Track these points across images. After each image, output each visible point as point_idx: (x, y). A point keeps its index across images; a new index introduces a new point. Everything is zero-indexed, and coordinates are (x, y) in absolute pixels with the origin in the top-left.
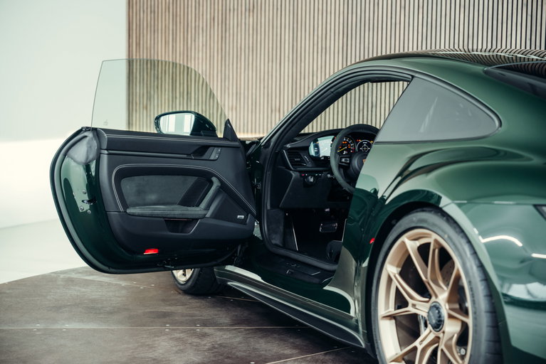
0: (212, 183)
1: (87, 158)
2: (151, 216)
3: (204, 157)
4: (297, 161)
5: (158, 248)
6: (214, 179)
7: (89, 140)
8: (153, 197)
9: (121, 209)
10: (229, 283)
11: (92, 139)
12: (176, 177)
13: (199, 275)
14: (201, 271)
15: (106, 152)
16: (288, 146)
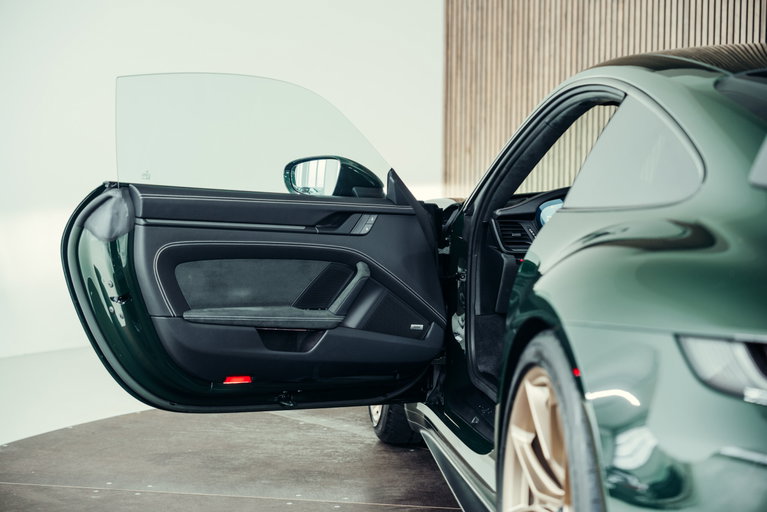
0: (356, 271)
1: (112, 230)
2: (231, 324)
3: (340, 230)
4: (516, 238)
5: (251, 375)
6: (360, 266)
7: (115, 204)
8: (243, 293)
9: (172, 312)
10: (422, 431)
11: (121, 200)
12: (286, 263)
13: (389, 414)
14: (390, 408)
15: (142, 222)
16: (498, 212)
